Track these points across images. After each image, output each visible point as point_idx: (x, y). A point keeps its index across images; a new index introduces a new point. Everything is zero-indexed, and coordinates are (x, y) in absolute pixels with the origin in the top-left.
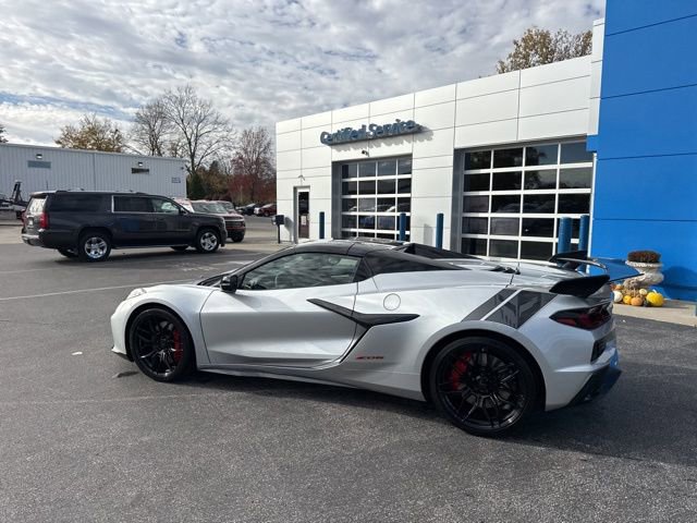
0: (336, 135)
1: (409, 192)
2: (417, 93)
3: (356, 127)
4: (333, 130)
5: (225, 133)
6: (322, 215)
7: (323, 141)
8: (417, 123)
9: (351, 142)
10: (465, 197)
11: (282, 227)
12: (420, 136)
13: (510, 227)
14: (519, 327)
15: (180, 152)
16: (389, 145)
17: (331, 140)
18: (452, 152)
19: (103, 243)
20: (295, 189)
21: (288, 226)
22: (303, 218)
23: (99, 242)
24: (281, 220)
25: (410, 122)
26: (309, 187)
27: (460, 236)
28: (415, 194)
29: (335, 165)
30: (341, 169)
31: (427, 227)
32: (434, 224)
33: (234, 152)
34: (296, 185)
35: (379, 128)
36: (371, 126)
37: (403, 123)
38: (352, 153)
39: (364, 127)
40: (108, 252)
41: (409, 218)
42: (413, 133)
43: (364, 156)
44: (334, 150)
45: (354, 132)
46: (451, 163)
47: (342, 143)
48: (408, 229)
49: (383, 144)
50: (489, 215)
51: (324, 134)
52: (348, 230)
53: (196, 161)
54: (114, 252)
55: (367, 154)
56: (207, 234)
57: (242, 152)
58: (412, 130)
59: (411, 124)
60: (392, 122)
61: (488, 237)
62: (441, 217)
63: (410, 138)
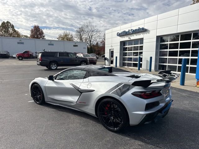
0: (121, 33)
1: (142, 50)
2: (145, 19)
3: (127, 30)
4: (120, 32)
5: (99, 35)
6: (116, 57)
7: (118, 35)
8: (145, 28)
9: (125, 35)
10: (160, 51)
11: (106, 61)
12: (146, 32)
13: (174, 61)
14: (121, 96)
15: (87, 40)
16: (137, 35)
17: (120, 35)
18: (156, 37)
19: (56, 65)
20: (110, 50)
21: (108, 61)
22: (112, 58)
23: (54, 65)
24: (106, 59)
25: (143, 28)
26: (113, 49)
27: (158, 64)
28: (144, 50)
29: (121, 42)
30: (123, 43)
31: (147, 61)
32: (149, 60)
33: (101, 40)
34: (110, 49)
35: (133, 30)
36: (131, 30)
38: (126, 39)
39: (129, 30)
40: (57, 67)
41: (142, 58)
43: (129, 39)
44: (121, 38)
45: (126, 32)
46: (155, 41)
47: (123, 36)
48: (142, 62)
49: (135, 35)
50: (168, 57)
51: (118, 33)
52: (124, 62)
53: (91, 42)
54: (58, 68)
55: (130, 38)
56: (83, 63)
57: (104, 40)
58: (144, 30)
59: (143, 29)
60: (137, 28)
61: (167, 64)
62: (151, 58)
63: (143, 33)
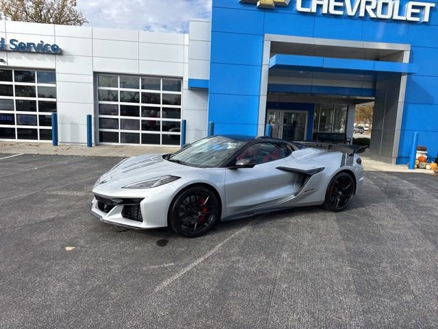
1: (55, 97)
8: (61, 47)
10: (99, 104)
13: (134, 124)
16: (32, 59)
18: (92, 74)
27: (98, 130)
28: (61, 99)
35: (21, 44)
37: (48, 45)
39: (4, 39)
42: (55, 54)
46: (92, 81)
50: (119, 117)
55: (5, 62)
58: (56, 51)
59: (55, 47)
60: (36, 42)
62: (89, 117)
63: (53, 57)
